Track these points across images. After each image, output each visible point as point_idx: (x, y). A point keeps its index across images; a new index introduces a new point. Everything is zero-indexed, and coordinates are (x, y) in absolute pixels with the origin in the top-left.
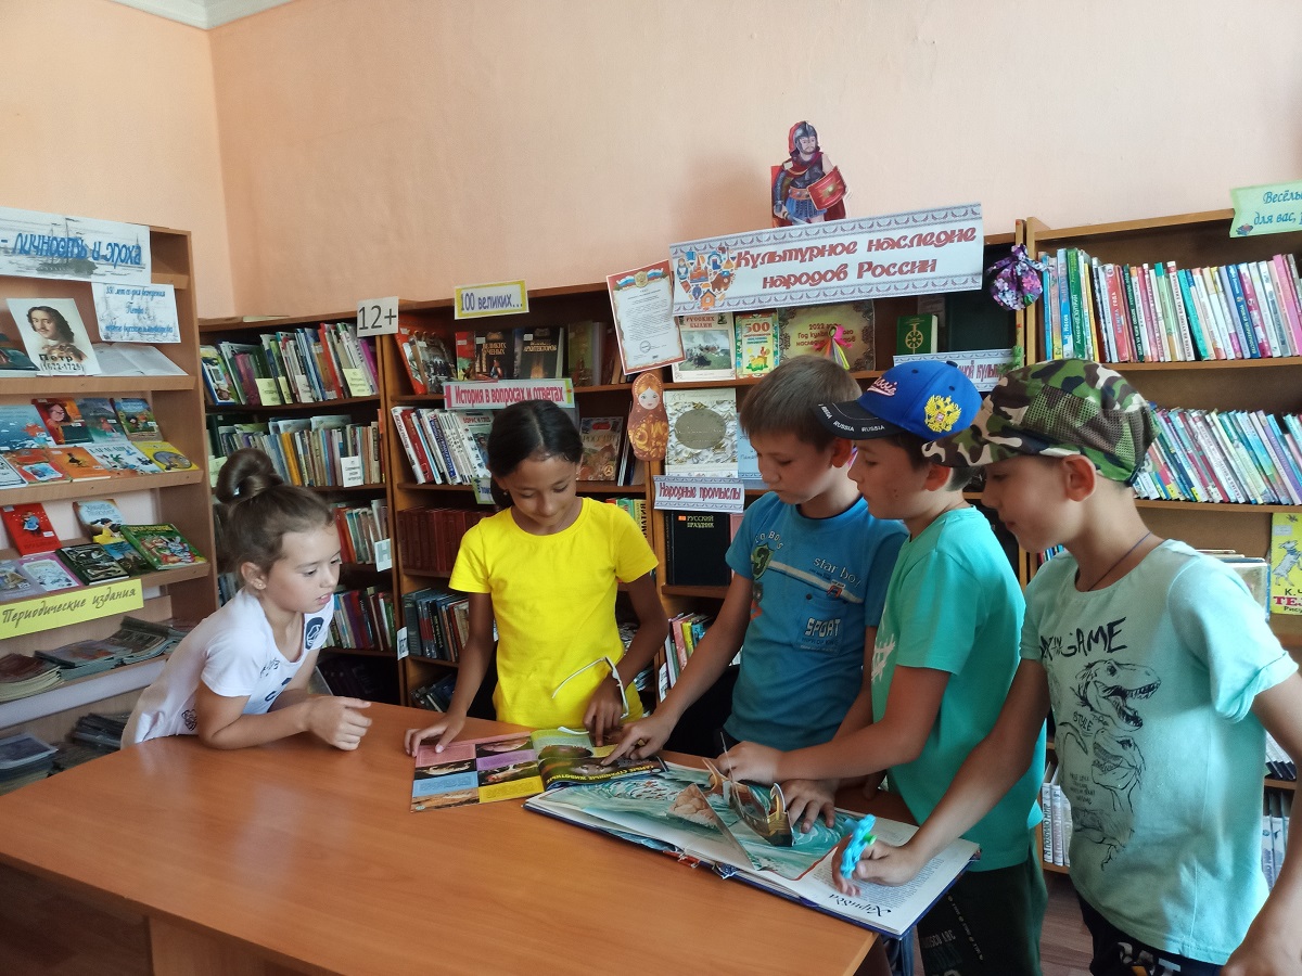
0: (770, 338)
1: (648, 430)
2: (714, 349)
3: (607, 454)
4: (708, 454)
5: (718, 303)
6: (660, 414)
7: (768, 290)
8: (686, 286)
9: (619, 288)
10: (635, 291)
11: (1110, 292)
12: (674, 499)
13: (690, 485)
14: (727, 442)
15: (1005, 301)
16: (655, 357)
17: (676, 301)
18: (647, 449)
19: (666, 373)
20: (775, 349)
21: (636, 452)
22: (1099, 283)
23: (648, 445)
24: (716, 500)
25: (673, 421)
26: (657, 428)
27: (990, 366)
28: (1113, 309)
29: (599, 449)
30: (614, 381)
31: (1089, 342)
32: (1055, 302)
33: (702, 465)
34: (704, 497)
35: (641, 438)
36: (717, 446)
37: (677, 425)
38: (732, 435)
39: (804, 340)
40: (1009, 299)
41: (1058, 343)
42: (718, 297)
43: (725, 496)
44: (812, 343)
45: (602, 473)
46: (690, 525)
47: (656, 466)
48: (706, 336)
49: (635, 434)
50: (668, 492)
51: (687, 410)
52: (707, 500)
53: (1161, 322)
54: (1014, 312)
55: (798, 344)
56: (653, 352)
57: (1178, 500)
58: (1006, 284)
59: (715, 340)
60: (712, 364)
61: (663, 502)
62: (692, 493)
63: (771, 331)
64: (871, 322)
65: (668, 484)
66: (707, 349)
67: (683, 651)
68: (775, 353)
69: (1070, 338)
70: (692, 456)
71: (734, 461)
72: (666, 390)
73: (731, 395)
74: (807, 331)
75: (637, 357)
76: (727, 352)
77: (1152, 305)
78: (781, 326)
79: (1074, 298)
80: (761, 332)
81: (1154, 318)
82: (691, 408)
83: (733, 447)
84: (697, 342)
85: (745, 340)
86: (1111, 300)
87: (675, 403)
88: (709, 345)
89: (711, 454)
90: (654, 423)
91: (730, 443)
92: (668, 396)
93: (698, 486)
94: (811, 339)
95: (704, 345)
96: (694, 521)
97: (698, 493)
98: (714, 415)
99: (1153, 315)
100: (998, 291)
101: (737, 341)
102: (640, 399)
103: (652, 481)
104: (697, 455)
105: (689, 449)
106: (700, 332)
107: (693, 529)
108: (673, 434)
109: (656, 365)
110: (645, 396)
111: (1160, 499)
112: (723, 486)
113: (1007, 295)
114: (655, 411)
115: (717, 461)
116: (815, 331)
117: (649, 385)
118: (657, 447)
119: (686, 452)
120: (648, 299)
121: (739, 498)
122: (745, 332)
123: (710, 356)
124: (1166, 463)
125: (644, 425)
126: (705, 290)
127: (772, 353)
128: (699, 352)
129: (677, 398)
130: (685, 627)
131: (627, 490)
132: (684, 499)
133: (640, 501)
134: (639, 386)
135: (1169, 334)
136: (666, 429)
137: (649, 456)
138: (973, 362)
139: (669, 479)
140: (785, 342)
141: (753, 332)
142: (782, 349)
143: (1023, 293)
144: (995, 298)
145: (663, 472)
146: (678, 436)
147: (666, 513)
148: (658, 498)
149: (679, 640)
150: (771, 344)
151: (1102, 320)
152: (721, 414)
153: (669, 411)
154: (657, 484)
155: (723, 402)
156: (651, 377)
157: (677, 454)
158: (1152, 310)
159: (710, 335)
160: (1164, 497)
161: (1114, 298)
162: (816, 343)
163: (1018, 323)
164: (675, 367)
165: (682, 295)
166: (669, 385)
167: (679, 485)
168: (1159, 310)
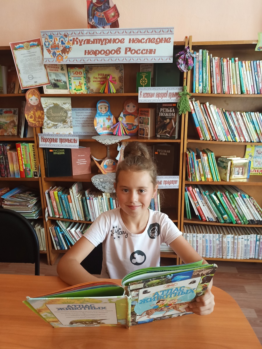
0: (82, 78)
1: (34, 114)
2: (60, 81)
3: (12, 124)
4: (61, 125)
5: (65, 60)
6: (40, 107)
7: (87, 56)
8: (49, 51)
9: (16, 49)
10: (24, 51)
11: (216, 67)
12: (48, 143)
13: (55, 138)
14: (68, 120)
15: (181, 68)
16: (35, 82)
17: (44, 57)
18: (34, 122)
19: (40, 90)
20: (85, 83)
21: (29, 124)
22: (212, 64)
23: (34, 120)
24: (67, 143)
25: (45, 110)
26: (38, 113)
27: (173, 93)
28: (216, 74)
29: (8, 122)
30: (16, 92)
31: (208, 86)
32: (197, 70)
33: (59, 129)
34: (61, 142)
35: (31, 117)
36: (64, 121)
37: (47, 112)
38: (70, 117)
39: (96, 80)
40: (182, 67)
41: (197, 85)
42: (64, 57)
43: (71, 142)
44: (99, 81)
45: (11, 132)
46: (55, 153)
47: (38, 130)
48: (56, 75)
49: (28, 115)
50: (45, 140)
51: (51, 106)
52: (63, 143)
53: (232, 80)
54: (183, 72)
55: (94, 81)
56: (35, 80)
57: (230, 141)
58: (182, 61)
59: (60, 77)
60: (60, 87)
61: (42, 144)
62: (56, 141)
63: (83, 75)
64: (122, 75)
65: (45, 137)
66: (57, 80)
67: (55, 202)
68: (85, 84)
69: (201, 84)
70: (54, 125)
71: (71, 127)
72: (42, 97)
73: (69, 101)
74: (97, 76)
75: (27, 82)
76: (65, 83)
77: (229, 73)
78: (86, 73)
79: (204, 69)
80: (79, 75)
81: (229, 78)
82: (53, 105)
83: (71, 122)
84: (53, 77)
85: (72, 78)
86: (216, 70)
87: (46, 103)
88: (58, 79)
89: (62, 125)
90: (37, 111)
91: (69, 120)
92: (43, 100)
93: (58, 138)
94: (99, 80)
95: (56, 79)
96: (56, 152)
97: (58, 140)
98: (62, 108)
99: (229, 77)
100: (179, 64)
101: (69, 78)
102: (30, 101)
103: (37, 136)
104: (56, 125)
105: (52, 122)
106: (54, 73)
107: (56, 155)
108: (45, 116)
109: (36, 86)
110: (32, 99)
111: (226, 141)
112: (70, 138)
113: (182, 65)
114: (37, 106)
115: (65, 127)
116: (101, 77)
117: (33, 94)
118: (39, 122)
119: (51, 124)
120: (30, 56)
121: (76, 142)
122: (72, 75)
123: (59, 84)
124: (228, 129)
125: (32, 112)
126: (58, 53)
127: (83, 84)
128: (54, 81)
129: (46, 100)
130: (55, 193)
131: (25, 139)
132: (52, 143)
133: (32, 144)
134: (29, 95)
135: (234, 84)
136: (43, 114)
137: (35, 125)
138: (167, 91)
139: (45, 135)
140: (88, 80)
141: (75, 75)
142: (87, 83)
143: (188, 65)
144: (178, 66)
145: (41, 132)
146: (48, 117)
147: (43, 149)
148: (40, 143)
149: (52, 198)
150: (83, 81)
151: (212, 78)
152: (65, 108)
153: (43, 106)
154: (40, 137)
155: (66, 103)
156: (34, 91)
157: (48, 124)
158: (229, 75)
159: (59, 75)
160: (227, 140)
161: (217, 70)
162: (101, 81)
163: (184, 77)
164: (45, 87)
165: (47, 55)
166: (42, 95)
167: (50, 137)
168: (231, 75)
